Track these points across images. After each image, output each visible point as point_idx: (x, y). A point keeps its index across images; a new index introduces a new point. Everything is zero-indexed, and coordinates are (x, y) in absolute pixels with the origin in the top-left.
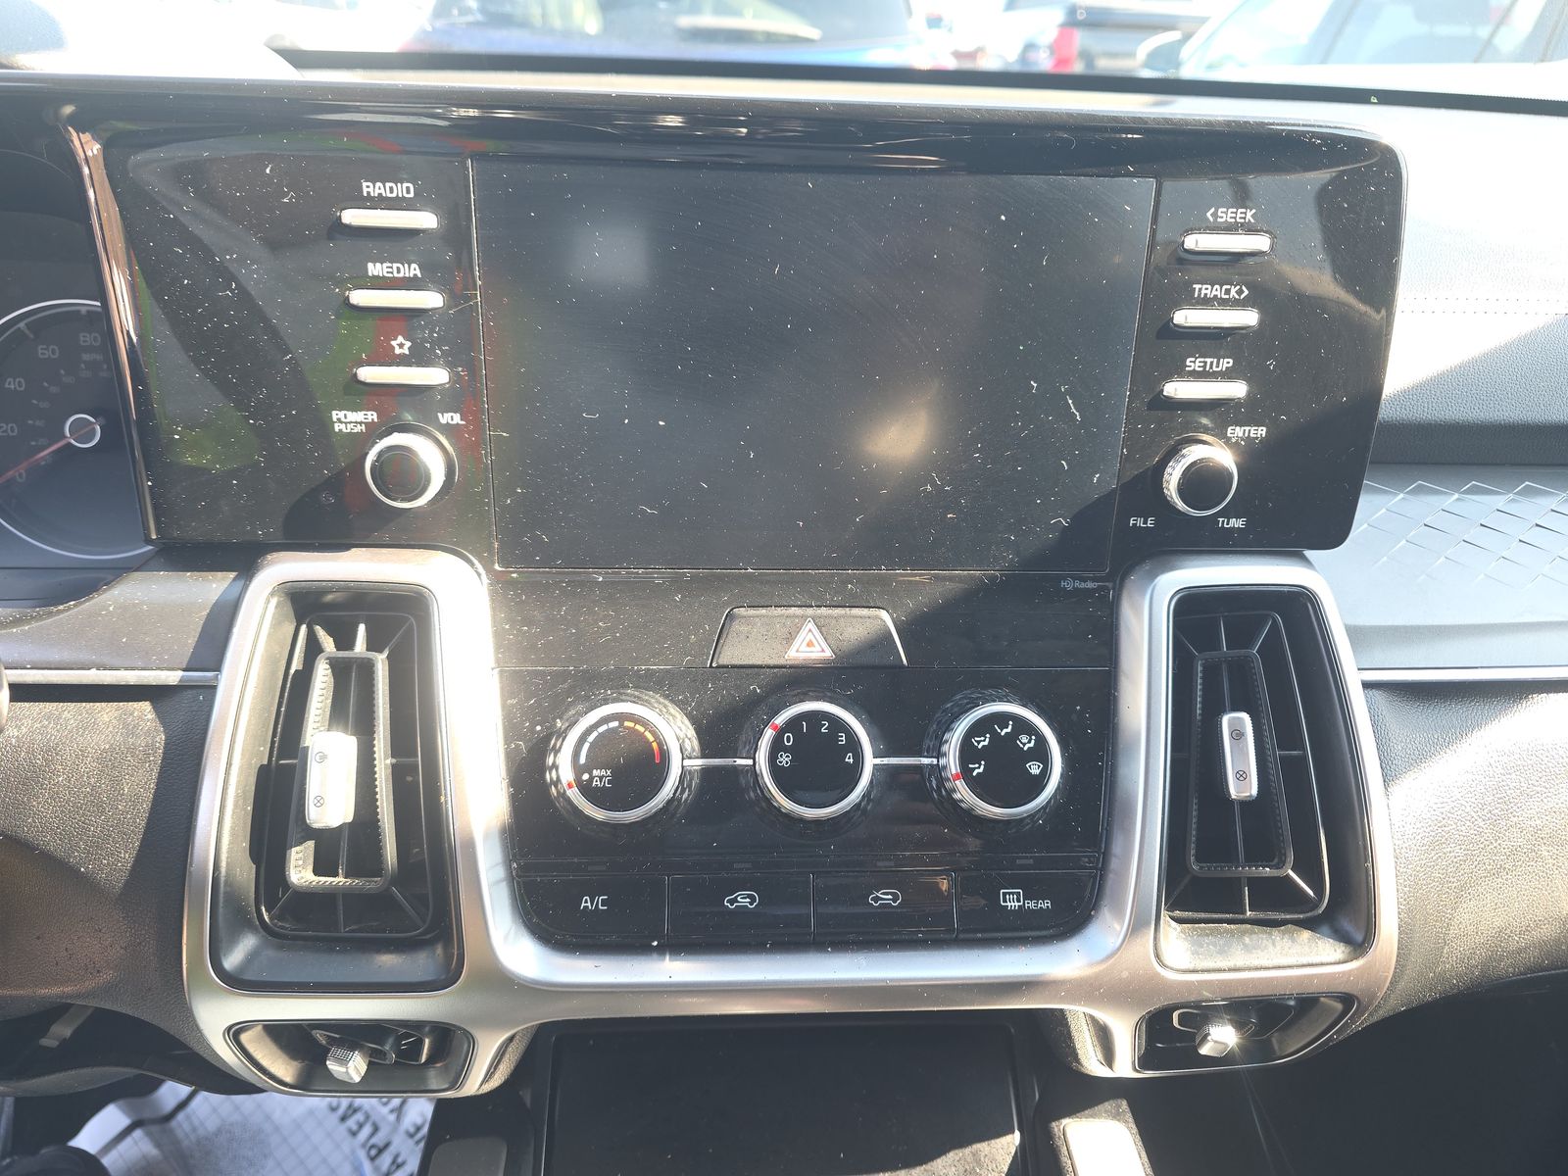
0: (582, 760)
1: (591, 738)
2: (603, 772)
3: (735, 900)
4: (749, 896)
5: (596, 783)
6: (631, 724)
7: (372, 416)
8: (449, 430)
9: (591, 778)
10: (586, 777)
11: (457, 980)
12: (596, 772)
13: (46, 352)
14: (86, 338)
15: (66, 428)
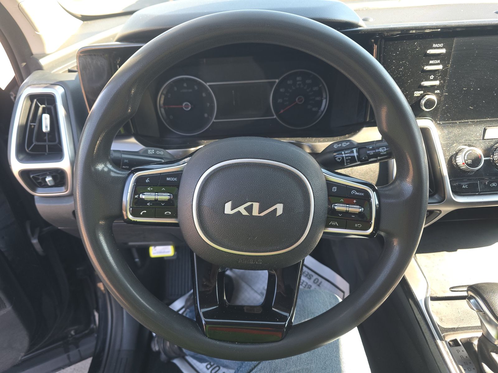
0: (466, 158)
1: (467, 154)
2: (470, 161)
3: (492, 185)
4: (495, 184)
5: (469, 163)
6: (474, 151)
7: (422, 92)
8: (437, 94)
9: (468, 162)
10: (467, 162)
11: (445, 200)
12: (469, 161)
13: (289, 82)
14: (298, 78)
15: (297, 99)
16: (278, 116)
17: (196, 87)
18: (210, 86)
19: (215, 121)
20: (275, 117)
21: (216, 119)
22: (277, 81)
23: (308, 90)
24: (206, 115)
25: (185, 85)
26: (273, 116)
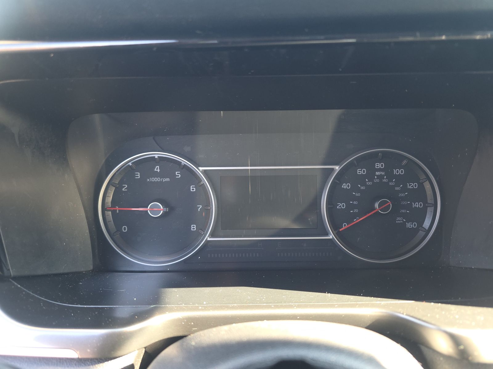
13: (361, 172)
14: (378, 165)
15: (377, 205)
16: (338, 234)
17: (178, 174)
18: (205, 172)
19: (209, 239)
20: (331, 236)
21: (212, 235)
22: (337, 168)
23: (397, 189)
24: (194, 227)
25: (157, 169)
26: (327, 234)
